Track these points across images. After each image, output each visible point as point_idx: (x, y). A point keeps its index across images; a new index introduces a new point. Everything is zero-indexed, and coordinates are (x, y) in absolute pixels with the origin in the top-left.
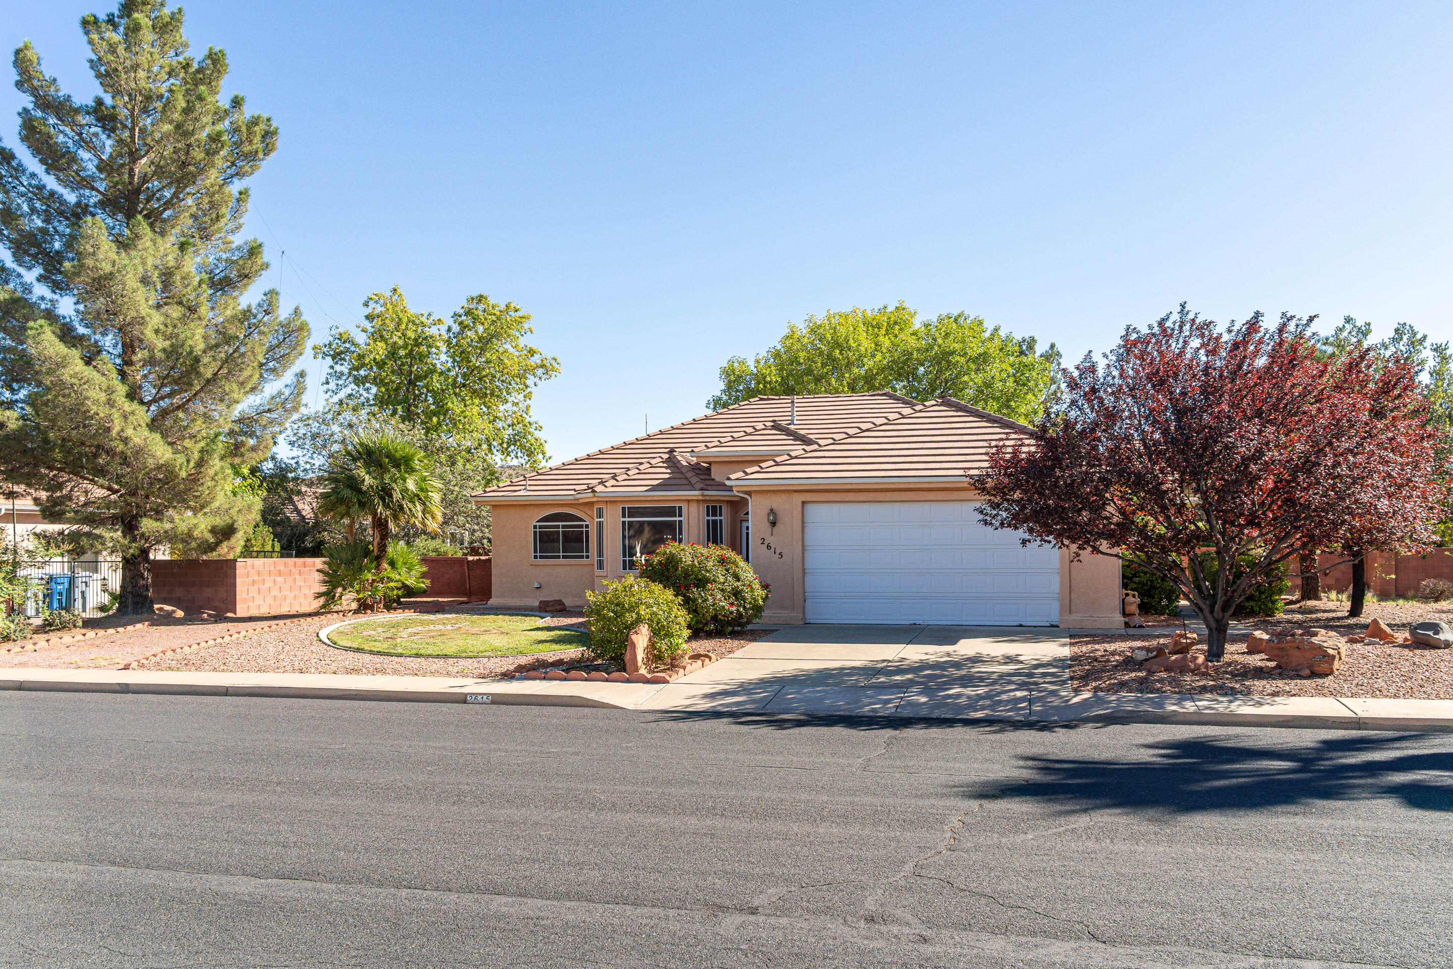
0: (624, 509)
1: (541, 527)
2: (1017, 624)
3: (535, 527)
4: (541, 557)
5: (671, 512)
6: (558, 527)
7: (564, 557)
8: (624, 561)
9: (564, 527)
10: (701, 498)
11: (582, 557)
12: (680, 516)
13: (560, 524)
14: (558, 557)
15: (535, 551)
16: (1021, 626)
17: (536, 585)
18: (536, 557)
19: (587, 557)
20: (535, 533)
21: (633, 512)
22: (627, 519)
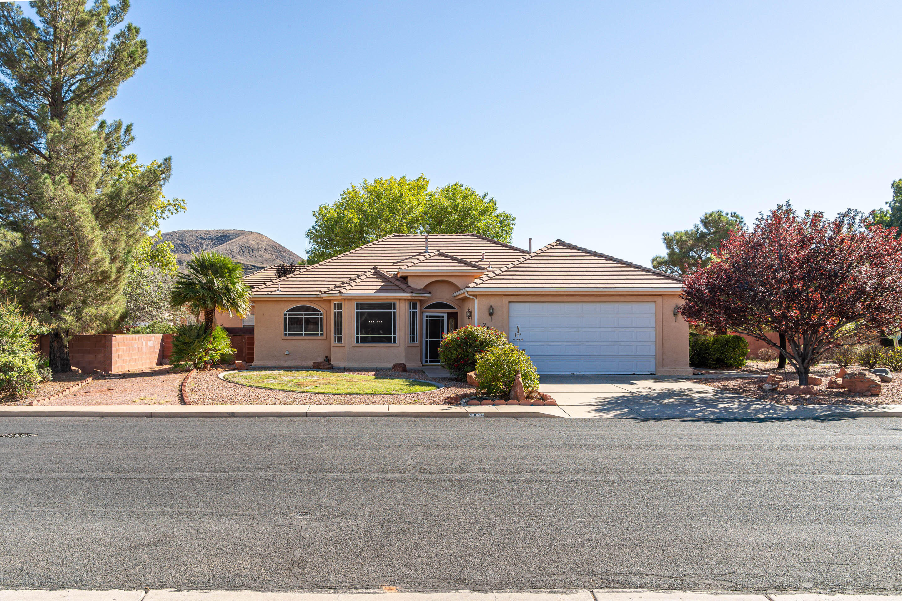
0: (357, 304)
1: (289, 315)
2: (632, 373)
3: (286, 315)
4: (290, 334)
5: (388, 306)
6: (301, 315)
7: (305, 334)
8: (357, 337)
9: (305, 315)
10: (410, 298)
11: (318, 334)
12: (394, 309)
13: (303, 313)
14: (302, 334)
15: (286, 331)
16: (634, 374)
17: (287, 352)
18: (286, 334)
19: (321, 334)
20: (286, 319)
21: (363, 306)
22: (359, 311)
